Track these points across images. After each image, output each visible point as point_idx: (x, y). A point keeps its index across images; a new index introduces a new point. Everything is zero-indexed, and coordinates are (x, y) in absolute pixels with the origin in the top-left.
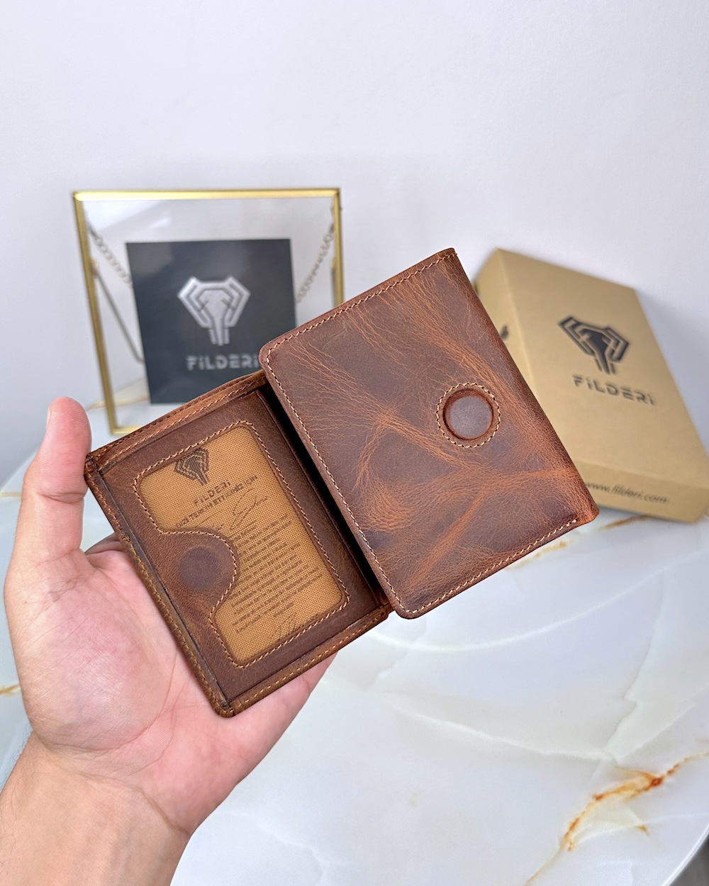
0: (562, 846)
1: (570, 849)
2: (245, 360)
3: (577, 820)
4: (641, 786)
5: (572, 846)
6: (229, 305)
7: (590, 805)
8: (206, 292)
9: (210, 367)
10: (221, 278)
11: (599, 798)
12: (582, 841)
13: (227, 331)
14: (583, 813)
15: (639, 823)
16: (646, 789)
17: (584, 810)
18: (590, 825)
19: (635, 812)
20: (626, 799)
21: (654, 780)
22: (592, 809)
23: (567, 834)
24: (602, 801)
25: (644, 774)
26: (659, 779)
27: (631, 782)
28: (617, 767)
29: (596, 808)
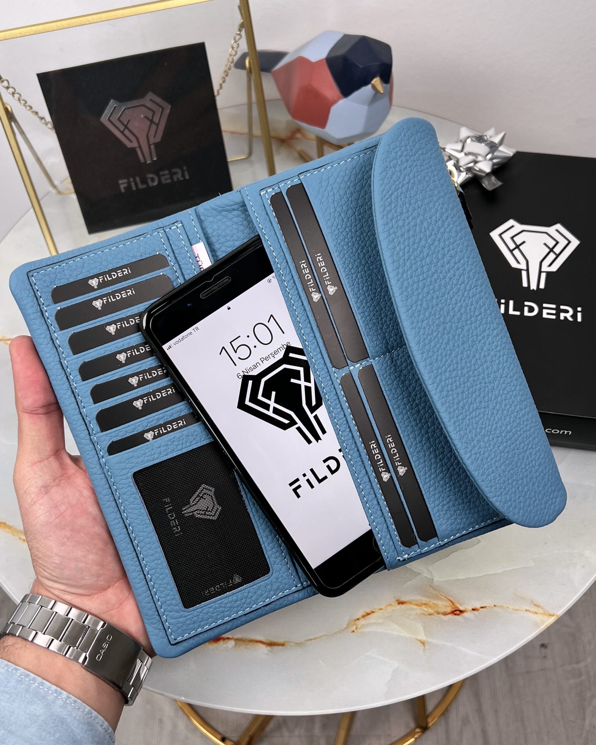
1: (353, 631)
4: (442, 610)
5: (356, 631)
7: (390, 605)
12: (366, 630)
14: (381, 609)
15: (422, 637)
16: (445, 614)
17: (383, 607)
18: (380, 621)
19: (424, 628)
20: (424, 614)
21: (456, 611)
22: (390, 609)
23: (358, 619)
24: (402, 606)
25: (451, 601)
26: (461, 612)
27: (435, 602)
28: (431, 586)
29: (393, 610)
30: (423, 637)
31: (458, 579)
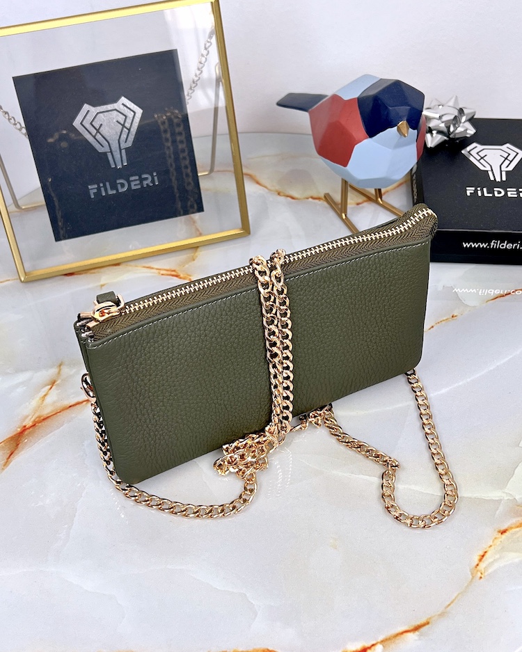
0: (472, 579)
2: (147, 179)
3: (485, 552)
5: (482, 576)
6: (123, 126)
7: (496, 538)
8: (99, 116)
9: (111, 192)
10: (115, 100)
11: (503, 532)
12: (490, 570)
13: (123, 151)
14: (491, 546)
17: (491, 543)
18: (497, 556)
23: (477, 565)
24: (506, 534)
28: (518, 506)
29: (501, 542)
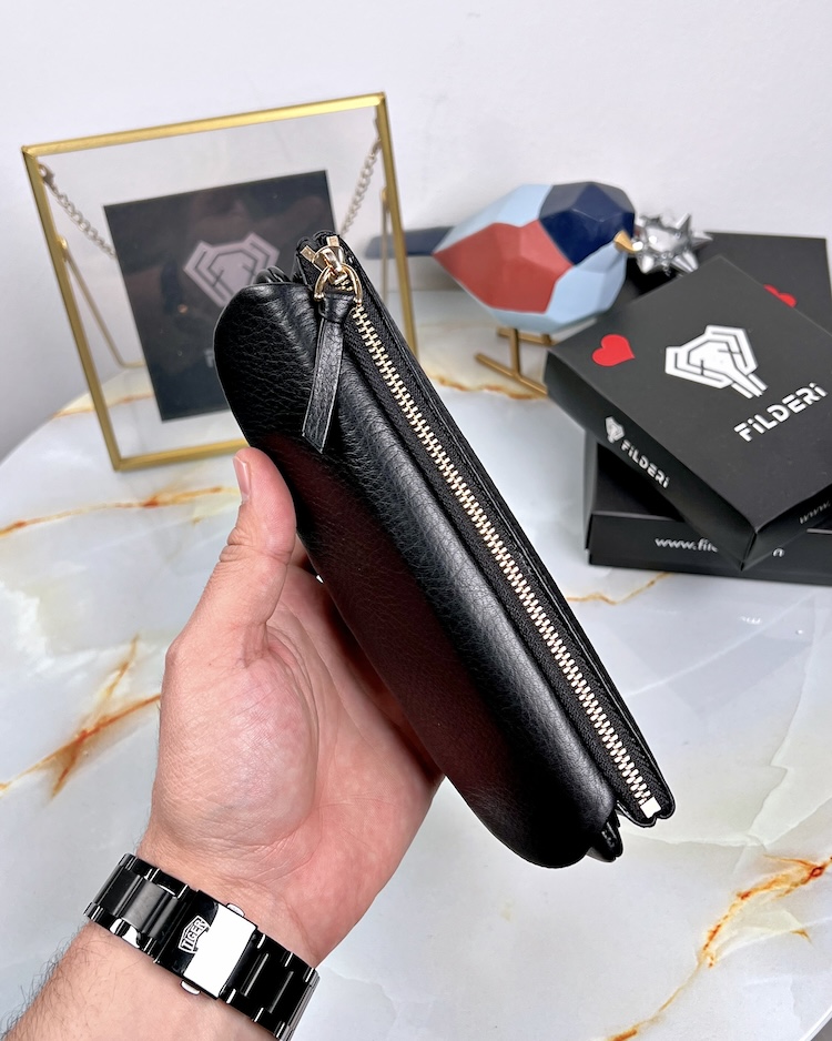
0: (700, 964)
1: (711, 965)
3: (719, 926)
4: (798, 878)
5: (713, 963)
6: (251, 271)
7: (734, 905)
8: (221, 259)
10: (241, 237)
11: (745, 896)
12: (725, 953)
14: (726, 917)
15: (796, 925)
16: (805, 881)
17: (727, 913)
18: (735, 933)
19: (792, 913)
20: (780, 896)
21: (814, 870)
22: (736, 911)
23: (707, 946)
24: (748, 899)
25: (801, 862)
26: (821, 868)
27: (784, 873)
28: (767, 856)
29: (741, 910)
30: (798, 926)
31: (792, 830)
